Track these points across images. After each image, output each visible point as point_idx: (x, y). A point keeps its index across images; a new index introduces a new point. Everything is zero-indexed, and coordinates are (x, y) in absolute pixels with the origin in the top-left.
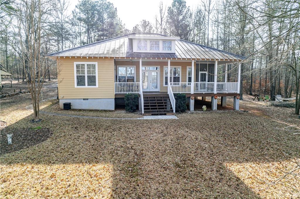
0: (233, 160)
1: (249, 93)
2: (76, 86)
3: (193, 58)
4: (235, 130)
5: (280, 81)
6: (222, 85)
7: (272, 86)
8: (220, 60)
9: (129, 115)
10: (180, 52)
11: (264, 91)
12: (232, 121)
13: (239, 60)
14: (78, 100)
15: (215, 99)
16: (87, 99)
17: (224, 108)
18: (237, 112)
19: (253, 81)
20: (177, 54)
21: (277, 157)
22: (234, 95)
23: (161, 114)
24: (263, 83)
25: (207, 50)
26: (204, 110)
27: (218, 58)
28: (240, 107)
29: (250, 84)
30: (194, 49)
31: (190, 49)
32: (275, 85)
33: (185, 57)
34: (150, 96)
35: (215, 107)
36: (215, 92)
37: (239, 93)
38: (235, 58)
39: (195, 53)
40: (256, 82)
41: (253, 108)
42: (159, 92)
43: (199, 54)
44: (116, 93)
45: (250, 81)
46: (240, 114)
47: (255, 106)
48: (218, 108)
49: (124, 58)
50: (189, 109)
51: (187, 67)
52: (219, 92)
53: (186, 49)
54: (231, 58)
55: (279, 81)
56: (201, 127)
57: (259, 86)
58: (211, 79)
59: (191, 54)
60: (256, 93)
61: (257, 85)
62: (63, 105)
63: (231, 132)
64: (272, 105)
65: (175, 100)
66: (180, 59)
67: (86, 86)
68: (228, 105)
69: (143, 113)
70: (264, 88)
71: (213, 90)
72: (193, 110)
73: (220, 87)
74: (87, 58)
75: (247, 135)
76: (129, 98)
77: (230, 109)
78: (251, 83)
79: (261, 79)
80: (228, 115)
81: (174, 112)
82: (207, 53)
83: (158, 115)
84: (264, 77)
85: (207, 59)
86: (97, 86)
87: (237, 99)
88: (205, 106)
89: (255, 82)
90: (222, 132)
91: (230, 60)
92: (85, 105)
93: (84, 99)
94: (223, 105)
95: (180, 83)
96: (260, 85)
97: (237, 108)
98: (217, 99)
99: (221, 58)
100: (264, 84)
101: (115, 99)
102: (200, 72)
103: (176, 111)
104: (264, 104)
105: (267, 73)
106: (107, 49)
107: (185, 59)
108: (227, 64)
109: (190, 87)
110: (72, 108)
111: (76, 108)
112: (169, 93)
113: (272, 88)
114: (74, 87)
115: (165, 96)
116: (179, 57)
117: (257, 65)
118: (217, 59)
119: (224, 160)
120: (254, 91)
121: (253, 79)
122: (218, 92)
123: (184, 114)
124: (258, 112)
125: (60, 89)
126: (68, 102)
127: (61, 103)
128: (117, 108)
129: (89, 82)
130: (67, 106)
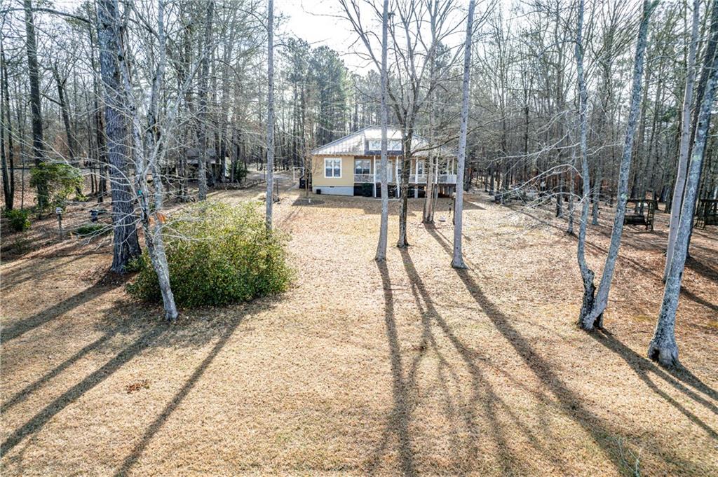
2: (325, 177)
14: (326, 187)
16: (333, 187)
44: (355, 182)
50: (414, 197)
62: (316, 191)
67: (333, 176)
72: (417, 197)
74: (335, 155)
76: (365, 186)
81: (399, 197)
86: (341, 177)
92: (332, 191)
93: (330, 187)
101: (354, 187)
110: (322, 193)
111: (325, 193)
125: (314, 178)
126: (319, 188)
127: (314, 189)
128: (356, 194)
129: (335, 174)
130: (319, 192)
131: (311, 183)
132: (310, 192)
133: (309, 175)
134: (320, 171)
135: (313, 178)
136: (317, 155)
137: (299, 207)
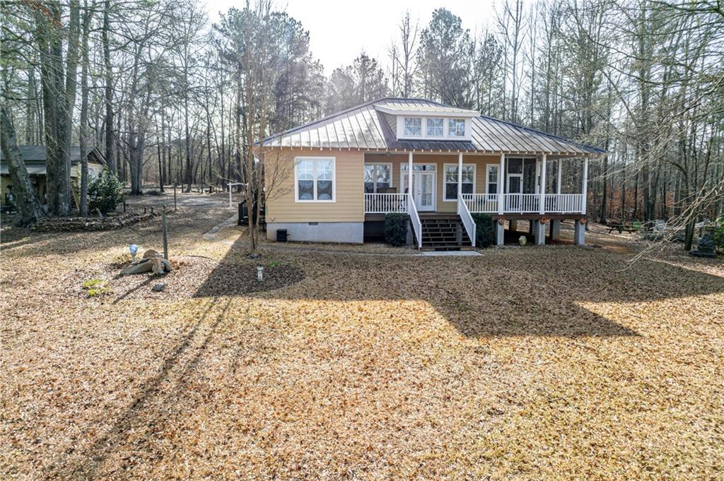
0: (585, 300)
1: (599, 220)
2: (297, 200)
3: (504, 149)
4: (582, 270)
5: (667, 192)
6: (554, 200)
7: (648, 203)
8: (551, 154)
9: (397, 250)
10: (480, 139)
11: (630, 215)
12: (575, 259)
13: (586, 154)
14: (299, 224)
15: (542, 223)
16: (317, 223)
17: (557, 242)
18: (581, 247)
19: (607, 193)
20: (474, 142)
21: (647, 297)
22: (577, 217)
23: (450, 250)
24: (630, 198)
25: (526, 134)
26: (522, 244)
27: (548, 150)
28: (585, 241)
29: (601, 201)
30: (502, 132)
31: (496, 133)
32: (654, 201)
33: (491, 149)
34: (427, 218)
35: (541, 240)
36: (542, 211)
37: (585, 213)
38: (579, 151)
39: (505, 141)
40: (614, 196)
41: (610, 243)
42: (434, 212)
43: (514, 142)
44: (367, 212)
45: (602, 194)
46: (587, 250)
47: (613, 240)
48: (546, 243)
49: (385, 149)
50: (495, 243)
51: (487, 165)
52: (548, 212)
53: (487, 132)
54: (571, 151)
55: (665, 195)
56: (529, 265)
57: (621, 205)
58: (530, 188)
59: (499, 143)
60: (613, 220)
61: (617, 203)
62: (276, 233)
63: (577, 272)
64: (645, 239)
65: (475, 225)
66: (481, 151)
67: (315, 200)
68: (562, 238)
69: (420, 246)
70: (632, 210)
71: (537, 207)
72: (503, 243)
73: (550, 202)
74: (321, 149)
75: (603, 275)
76: (395, 222)
77: (568, 243)
78: (602, 198)
79: (626, 188)
80: (567, 250)
81: (474, 245)
82: (527, 140)
83: (445, 250)
84: (632, 185)
85: (528, 152)
86: (334, 200)
87: (580, 225)
88: (524, 237)
89: (611, 197)
90: (562, 272)
91: (570, 153)
92: (312, 234)
93: (310, 223)
94: (554, 238)
95: (474, 194)
96: (624, 203)
97: (581, 241)
98: (544, 225)
99: (554, 149)
100: (632, 200)
101: (365, 223)
102: (509, 176)
103: (478, 245)
104: (631, 238)
105: (637, 177)
106: (348, 133)
107: (490, 151)
108: (561, 160)
109: (497, 202)
110: (289, 238)
111: (296, 239)
112: (459, 212)
113: (648, 208)
114: (294, 202)
115: (453, 218)
116: (481, 148)
117: (616, 158)
118: (545, 153)
119: (573, 300)
120: (610, 217)
121: (608, 189)
122: (546, 212)
123: (489, 250)
124: (620, 248)
125: (269, 204)
126: (282, 227)
127: (272, 229)
128: (368, 239)
129: (320, 193)
130: (282, 236)
131: (263, 213)
132: (261, 237)
133: (258, 195)
134: (285, 184)
135: (267, 203)
136: (277, 148)
137: (223, 300)
